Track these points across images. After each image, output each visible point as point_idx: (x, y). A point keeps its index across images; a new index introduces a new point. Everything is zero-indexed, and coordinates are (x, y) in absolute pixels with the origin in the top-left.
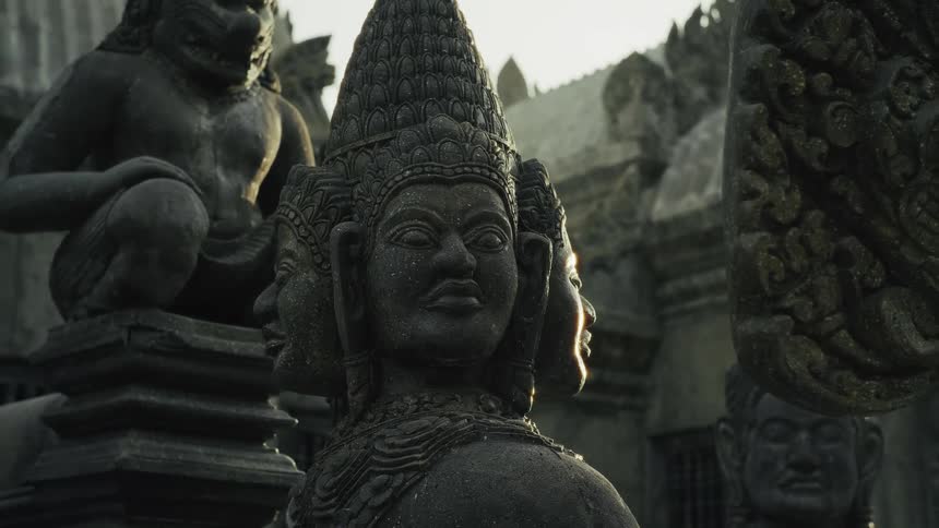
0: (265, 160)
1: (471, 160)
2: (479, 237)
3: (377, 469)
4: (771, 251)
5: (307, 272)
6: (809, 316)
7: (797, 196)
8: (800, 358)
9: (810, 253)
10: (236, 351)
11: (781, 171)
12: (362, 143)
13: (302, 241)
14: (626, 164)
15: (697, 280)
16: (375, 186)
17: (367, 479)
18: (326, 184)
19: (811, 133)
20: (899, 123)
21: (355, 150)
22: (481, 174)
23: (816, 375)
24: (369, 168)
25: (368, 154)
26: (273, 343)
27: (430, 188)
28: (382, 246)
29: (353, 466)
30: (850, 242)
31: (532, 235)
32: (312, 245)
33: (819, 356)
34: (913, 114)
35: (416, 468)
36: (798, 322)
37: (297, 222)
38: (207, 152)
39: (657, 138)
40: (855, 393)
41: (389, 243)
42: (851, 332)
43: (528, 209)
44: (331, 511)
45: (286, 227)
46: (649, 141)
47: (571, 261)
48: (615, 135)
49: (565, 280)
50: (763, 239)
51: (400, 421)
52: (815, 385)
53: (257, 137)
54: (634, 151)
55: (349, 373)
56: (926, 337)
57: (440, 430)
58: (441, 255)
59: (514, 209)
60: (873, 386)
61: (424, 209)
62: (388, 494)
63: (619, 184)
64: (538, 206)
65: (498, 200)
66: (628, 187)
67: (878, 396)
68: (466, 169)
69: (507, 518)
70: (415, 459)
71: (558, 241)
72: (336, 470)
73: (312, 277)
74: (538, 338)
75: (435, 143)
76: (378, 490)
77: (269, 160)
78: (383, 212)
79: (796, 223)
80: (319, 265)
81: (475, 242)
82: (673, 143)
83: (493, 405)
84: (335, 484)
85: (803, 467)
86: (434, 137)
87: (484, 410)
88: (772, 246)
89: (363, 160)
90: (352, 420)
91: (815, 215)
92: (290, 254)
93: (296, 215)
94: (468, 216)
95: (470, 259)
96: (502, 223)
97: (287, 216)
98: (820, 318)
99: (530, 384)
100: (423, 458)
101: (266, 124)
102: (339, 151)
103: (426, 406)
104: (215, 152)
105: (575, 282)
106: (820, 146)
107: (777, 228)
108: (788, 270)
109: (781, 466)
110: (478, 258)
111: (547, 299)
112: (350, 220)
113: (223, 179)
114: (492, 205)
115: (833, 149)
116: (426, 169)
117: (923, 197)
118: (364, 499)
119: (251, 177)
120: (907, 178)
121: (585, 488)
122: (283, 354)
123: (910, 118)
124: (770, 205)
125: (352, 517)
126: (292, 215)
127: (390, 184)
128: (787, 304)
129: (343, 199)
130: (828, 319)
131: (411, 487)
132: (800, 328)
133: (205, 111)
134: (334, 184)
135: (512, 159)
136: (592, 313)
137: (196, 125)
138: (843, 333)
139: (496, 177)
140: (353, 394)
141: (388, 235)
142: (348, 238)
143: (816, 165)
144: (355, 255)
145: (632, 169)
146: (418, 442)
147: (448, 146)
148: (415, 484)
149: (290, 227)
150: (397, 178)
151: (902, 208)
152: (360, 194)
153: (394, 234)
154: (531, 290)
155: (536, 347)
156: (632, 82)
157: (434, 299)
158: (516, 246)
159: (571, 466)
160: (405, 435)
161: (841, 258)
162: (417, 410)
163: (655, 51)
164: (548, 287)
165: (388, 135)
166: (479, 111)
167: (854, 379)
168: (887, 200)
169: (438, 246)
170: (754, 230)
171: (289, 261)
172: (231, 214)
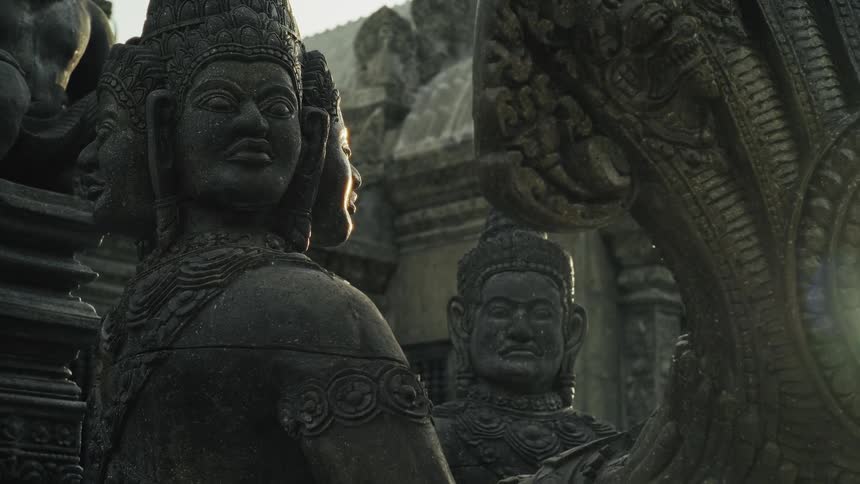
0: (76, 52)
1: (266, 43)
2: (271, 106)
3: (183, 287)
4: (508, 103)
5: (125, 130)
6: (535, 153)
7: (529, 62)
8: (527, 184)
9: (537, 107)
10: (48, 212)
11: (518, 43)
12: (175, 26)
13: (122, 105)
14: (373, 107)
15: (432, 213)
16: (186, 60)
17: (174, 294)
18: (144, 58)
19: (541, 16)
20: (608, 10)
21: (168, 32)
22: (275, 55)
23: (537, 197)
24: (181, 46)
25: (181, 36)
26: (94, 188)
27: (232, 64)
28: (190, 110)
29: (163, 284)
30: (567, 100)
31: (314, 109)
32: (130, 108)
33: (540, 183)
34: (619, 5)
35: (217, 286)
36: (525, 157)
37: (118, 89)
38: (28, 42)
39: (402, 86)
40: (566, 212)
41: (197, 106)
42: (565, 168)
43: (312, 88)
44: (145, 320)
45: (108, 93)
46: (393, 87)
47: (344, 134)
48: (364, 82)
49: (338, 147)
50: (504, 92)
51: (202, 252)
52: (535, 204)
53: (71, 33)
54: (381, 96)
55: (159, 213)
56: (621, 174)
57: (236, 256)
58: (241, 118)
59: (300, 86)
60: (579, 207)
61: (227, 80)
62: (192, 305)
63: (367, 123)
64: (318, 85)
65: (287, 78)
66: (373, 127)
67: (583, 216)
68: (263, 50)
69: (290, 323)
70: (215, 278)
71: (334, 116)
72: (147, 289)
73: (129, 134)
74: (315, 192)
75: (238, 28)
76: (184, 302)
77: (80, 53)
78: (192, 82)
79: (527, 83)
80: (135, 125)
81: (268, 109)
82: (415, 91)
83: (277, 243)
84: (146, 301)
85: (520, 339)
86: (238, 23)
87: (270, 246)
88: (509, 98)
89: (175, 40)
90: (161, 251)
91: (542, 78)
92: (111, 115)
93: (118, 83)
94: (264, 88)
95: (264, 123)
96: (290, 96)
97: (110, 83)
98: (542, 155)
99: (307, 227)
100: (221, 278)
101: (78, 23)
102: (155, 33)
103: (223, 241)
104: (35, 41)
105: (346, 151)
106: (547, 25)
107: (514, 86)
108: (521, 117)
109: (501, 337)
110: (270, 123)
111: (323, 161)
112: (164, 88)
113: (40, 66)
114: (283, 81)
115: (558, 28)
116: (230, 48)
117: (623, 68)
118: (172, 310)
119: (64, 66)
120: (612, 53)
121: (351, 303)
122: (103, 197)
123: (616, 7)
124: (509, 67)
125: (162, 323)
126: (114, 83)
127: (199, 59)
128: (518, 142)
129: (159, 71)
130: (548, 156)
131: (211, 300)
132: (526, 162)
133: (28, 7)
134: (150, 59)
135: (298, 48)
136: (359, 177)
137: (20, 19)
138: (559, 168)
139: (286, 58)
140: (162, 231)
141: (196, 100)
142: (162, 102)
143: (545, 41)
144: (167, 116)
145: (378, 112)
146: (217, 266)
147: (248, 31)
148: (214, 298)
149: (112, 93)
150: (205, 55)
151: (608, 77)
152: (172, 67)
153: (202, 99)
154: (311, 154)
155: (314, 198)
156: (381, 34)
157: (232, 154)
158: (301, 115)
159: (341, 286)
160: (206, 260)
161: (560, 113)
162: (216, 244)
163: (403, 7)
164: (325, 151)
165: (197, 20)
166: (273, 6)
167: (565, 202)
168: (596, 70)
169: (237, 112)
170: (497, 86)
171: (112, 121)
172: (47, 97)
